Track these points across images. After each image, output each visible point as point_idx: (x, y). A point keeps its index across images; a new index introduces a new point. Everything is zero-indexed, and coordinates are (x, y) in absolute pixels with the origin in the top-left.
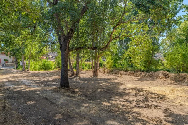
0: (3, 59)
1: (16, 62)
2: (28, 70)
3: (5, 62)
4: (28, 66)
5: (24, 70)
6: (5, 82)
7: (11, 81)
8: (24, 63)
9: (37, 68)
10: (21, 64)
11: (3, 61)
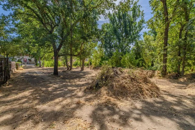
0: (27, 59)
1: (36, 61)
2: (43, 67)
3: (29, 61)
4: (43, 64)
5: (40, 66)
6: (26, 72)
7: (30, 72)
8: (40, 62)
9: (49, 65)
10: (38, 63)
11: (28, 60)
